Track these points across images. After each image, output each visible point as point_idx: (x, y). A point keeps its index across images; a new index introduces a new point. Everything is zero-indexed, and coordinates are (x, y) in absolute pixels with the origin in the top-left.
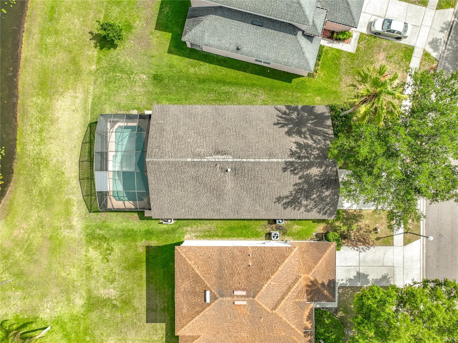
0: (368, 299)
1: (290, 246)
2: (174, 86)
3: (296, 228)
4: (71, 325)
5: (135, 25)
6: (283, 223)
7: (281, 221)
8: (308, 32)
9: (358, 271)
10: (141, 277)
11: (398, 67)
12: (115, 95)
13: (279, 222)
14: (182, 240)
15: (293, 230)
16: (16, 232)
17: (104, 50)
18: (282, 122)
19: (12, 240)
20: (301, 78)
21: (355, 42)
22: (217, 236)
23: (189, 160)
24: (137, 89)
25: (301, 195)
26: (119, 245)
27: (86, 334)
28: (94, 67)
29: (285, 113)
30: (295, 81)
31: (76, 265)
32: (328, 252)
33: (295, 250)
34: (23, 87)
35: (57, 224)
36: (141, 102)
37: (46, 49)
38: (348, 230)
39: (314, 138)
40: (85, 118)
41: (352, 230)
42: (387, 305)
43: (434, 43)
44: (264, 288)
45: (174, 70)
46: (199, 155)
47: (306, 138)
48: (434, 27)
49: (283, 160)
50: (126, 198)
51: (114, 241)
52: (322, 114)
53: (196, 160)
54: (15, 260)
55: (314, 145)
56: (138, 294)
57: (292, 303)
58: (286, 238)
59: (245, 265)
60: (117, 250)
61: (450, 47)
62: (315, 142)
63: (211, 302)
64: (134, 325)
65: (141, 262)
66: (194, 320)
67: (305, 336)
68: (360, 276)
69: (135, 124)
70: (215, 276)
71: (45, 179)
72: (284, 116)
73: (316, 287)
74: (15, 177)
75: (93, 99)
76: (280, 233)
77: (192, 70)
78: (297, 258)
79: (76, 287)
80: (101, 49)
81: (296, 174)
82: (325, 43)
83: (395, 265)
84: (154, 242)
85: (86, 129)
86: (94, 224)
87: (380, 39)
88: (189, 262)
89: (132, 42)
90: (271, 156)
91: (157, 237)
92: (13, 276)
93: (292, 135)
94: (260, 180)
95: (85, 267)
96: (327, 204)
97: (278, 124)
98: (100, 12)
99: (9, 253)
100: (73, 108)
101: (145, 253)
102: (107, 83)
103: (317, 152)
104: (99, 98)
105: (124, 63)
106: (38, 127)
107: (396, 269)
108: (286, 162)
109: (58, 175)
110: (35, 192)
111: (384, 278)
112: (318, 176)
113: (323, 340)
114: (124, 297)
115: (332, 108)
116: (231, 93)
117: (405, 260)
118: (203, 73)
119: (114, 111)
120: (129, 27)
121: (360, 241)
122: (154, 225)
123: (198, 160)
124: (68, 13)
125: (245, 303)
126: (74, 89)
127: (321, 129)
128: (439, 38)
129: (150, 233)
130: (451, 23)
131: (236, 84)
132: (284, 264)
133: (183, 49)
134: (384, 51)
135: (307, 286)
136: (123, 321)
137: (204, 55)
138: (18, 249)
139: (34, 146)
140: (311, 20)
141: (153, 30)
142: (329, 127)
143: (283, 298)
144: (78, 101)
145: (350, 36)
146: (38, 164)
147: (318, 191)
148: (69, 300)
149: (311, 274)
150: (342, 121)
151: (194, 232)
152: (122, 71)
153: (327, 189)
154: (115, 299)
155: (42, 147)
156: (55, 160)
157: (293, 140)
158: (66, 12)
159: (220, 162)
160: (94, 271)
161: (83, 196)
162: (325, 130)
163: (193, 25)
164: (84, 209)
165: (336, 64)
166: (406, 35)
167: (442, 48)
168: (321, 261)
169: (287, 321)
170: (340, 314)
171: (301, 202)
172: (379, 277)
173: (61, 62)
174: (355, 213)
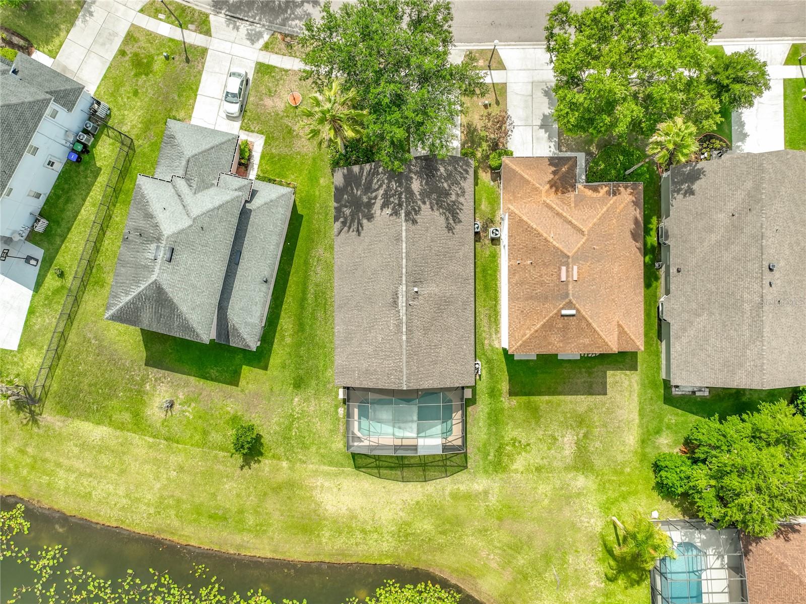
0: (568, 122)
1: (507, 214)
2: (307, 362)
3: (484, 206)
4: (611, 492)
5: (232, 412)
6: (479, 223)
7: (476, 226)
8: (246, 196)
9: (538, 127)
10: (548, 402)
11: (281, 82)
12: (319, 437)
13: (478, 228)
14: (501, 350)
15: (488, 210)
16: (494, 565)
17: (263, 451)
18: (356, 226)
19: (503, 568)
20: (297, 203)
21: (251, 136)
22: (496, 306)
23: (404, 338)
24: (312, 408)
25: (444, 202)
26: (508, 431)
27: (622, 473)
28: (285, 464)
29: (344, 223)
30: (300, 211)
31: (535, 485)
32: (514, 167)
33: (512, 208)
34: (308, 555)
35: (482, 511)
36: (328, 403)
37: (261, 525)
38: (487, 141)
39: (377, 186)
40: (348, 475)
41: (487, 136)
42: (574, 101)
43: (253, 38)
44: (557, 245)
45: (287, 362)
46: (398, 326)
47: (376, 198)
48: (232, 39)
49: (404, 224)
50: (449, 422)
51: (503, 437)
52: (345, 176)
53: (404, 330)
54: (528, 565)
55: (384, 186)
56: (570, 406)
57: (576, 212)
58: (497, 219)
59: (531, 269)
60: (515, 434)
61: (257, 18)
62: (381, 186)
63: (575, 308)
64: (609, 411)
65: (529, 402)
66: (597, 329)
67: (619, 194)
68: (545, 125)
69: (356, 411)
70: (543, 305)
71: (425, 527)
72: (348, 225)
73: (558, 181)
74: (422, 566)
75: (324, 464)
76: (492, 227)
77: (288, 340)
78: (521, 205)
79: (563, 485)
80: (261, 454)
81: (419, 208)
82: (253, 174)
83: (531, 80)
84: (505, 386)
85: (362, 473)
86: (481, 463)
87: (248, 105)
88: (528, 336)
89: (253, 416)
90: (398, 239)
91: (497, 382)
92: (549, 566)
93: (372, 214)
94: (427, 252)
95: (536, 474)
96: (456, 169)
97: (358, 230)
98: (216, 457)
99: (520, 572)
100: (335, 490)
101: (518, 398)
102: (305, 447)
103: (393, 183)
104: (323, 456)
105: (279, 425)
106: (359, 536)
107: (536, 79)
108: (406, 221)
109: (420, 510)
110: (441, 540)
111: (546, 93)
112: (421, 182)
113: (625, 171)
114: (574, 424)
115: (336, 164)
116: (315, 291)
117: (524, 67)
118: (291, 326)
119: (340, 437)
120: (235, 419)
121: (500, 127)
122: (482, 386)
123: (404, 326)
124: (217, 496)
125: (575, 268)
126: (312, 488)
127: (364, 178)
128: (246, 32)
129: (492, 391)
130: (228, 17)
131: (305, 284)
132: (529, 222)
133: (262, 351)
134: (262, 100)
135: (556, 192)
136: (605, 426)
137: (269, 325)
138: (515, 561)
139: (384, 541)
140: (237, 193)
141: (239, 389)
142: (362, 169)
143: (570, 223)
144: (326, 484)
145: (246, 143)
146: (407, 535)
147: (439, 181)
148: (579, 495)
149: (541, 188)
150: (352, 151)
151: (491, 335)
152: (289, 427)
153: (437, 170)
154: (577, 435)
155: (385, 530)
156: (401, 514)
157: (378, 212)
158: (216, 499)
159: (407, 300)
160: (541, 462)
161: (447, 477)
162: (365, 173)
163: (238, 336)
164: (462, 476)
165: (279, 160)
166: (244, 74)
167: (258, 28)
168: (526, 176)
169: (598, 217)
170: (593, 149)
171: (452, 202)
172: (546, 100)
173: (278, 506)
174: (465, 133)
